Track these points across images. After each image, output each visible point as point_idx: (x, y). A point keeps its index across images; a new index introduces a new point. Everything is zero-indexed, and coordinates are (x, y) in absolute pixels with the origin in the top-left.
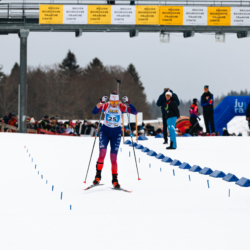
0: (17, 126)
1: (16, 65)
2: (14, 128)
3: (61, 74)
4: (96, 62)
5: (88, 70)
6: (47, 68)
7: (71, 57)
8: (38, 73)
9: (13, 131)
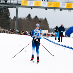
0: (14, 32)
1: (15, 17)
2: (13, 33)
3: (27, 19)
4: (36, 17)
5: (34, 19)
6: (23, 18)
7: (29, 15)
8: (21, 19)
9: (13, 34)
